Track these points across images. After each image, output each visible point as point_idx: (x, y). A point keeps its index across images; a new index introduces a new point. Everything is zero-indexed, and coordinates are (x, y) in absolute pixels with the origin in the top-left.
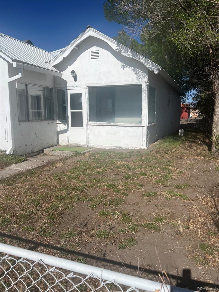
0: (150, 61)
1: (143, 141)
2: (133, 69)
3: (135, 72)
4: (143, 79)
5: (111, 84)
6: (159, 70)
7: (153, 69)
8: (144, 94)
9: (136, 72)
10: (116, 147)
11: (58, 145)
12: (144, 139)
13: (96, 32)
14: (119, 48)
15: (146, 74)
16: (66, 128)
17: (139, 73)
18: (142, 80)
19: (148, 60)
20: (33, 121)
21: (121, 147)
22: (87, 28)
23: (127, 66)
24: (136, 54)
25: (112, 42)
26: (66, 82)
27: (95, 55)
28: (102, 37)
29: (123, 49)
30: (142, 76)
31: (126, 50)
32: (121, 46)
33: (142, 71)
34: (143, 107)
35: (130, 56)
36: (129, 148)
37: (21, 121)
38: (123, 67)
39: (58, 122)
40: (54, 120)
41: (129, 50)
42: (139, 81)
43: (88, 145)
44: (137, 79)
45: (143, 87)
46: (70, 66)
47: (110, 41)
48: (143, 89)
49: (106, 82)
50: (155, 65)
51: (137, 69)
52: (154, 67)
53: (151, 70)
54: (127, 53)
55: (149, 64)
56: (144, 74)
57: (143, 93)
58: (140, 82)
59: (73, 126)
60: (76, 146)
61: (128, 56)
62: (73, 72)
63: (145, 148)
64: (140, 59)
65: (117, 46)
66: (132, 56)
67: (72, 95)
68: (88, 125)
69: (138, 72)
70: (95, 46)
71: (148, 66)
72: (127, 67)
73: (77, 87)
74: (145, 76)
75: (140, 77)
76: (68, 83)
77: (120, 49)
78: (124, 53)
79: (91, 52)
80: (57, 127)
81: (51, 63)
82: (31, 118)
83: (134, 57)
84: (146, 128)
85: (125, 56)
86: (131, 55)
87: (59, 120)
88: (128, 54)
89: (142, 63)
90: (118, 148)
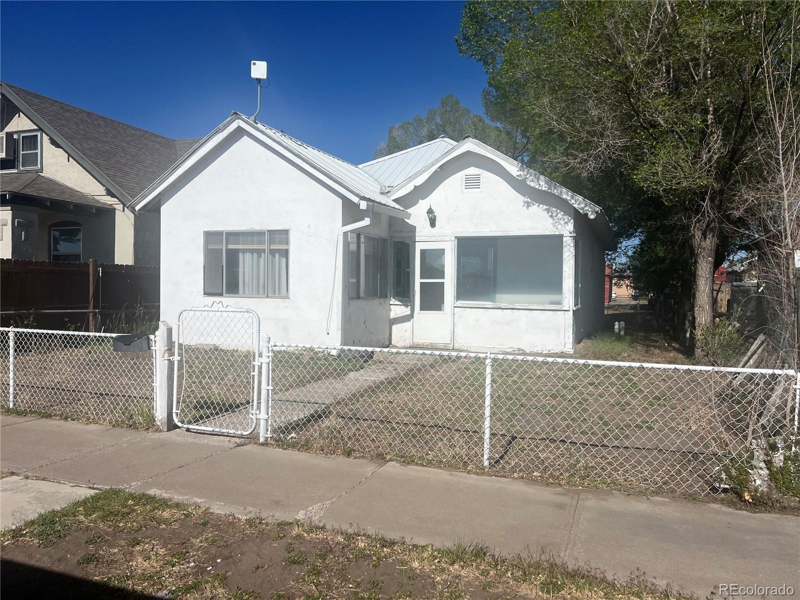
0: (580, 198)
1: (567, 338)
2: (546, 209)
3: (550, 214)
4: (565, 225)
5: (504, 233)
6: (597, 212)
7: (586, 210)
8: (567, 252)
9: (552, 213)
10: (512, 350)
11: (390, 346)
12: (567, 334)
13: (481, 145)
14: (522, 175)
15: (570, 218)
16: (409, 312)
17: (556, 216)
18: (564, 228)
19: (576, 195)
20: (363, 299)
21: (522, 350)
22: (464, 139)
23: (535, 203)
24: (555, 184)
25: (511, 164)
26: (413, 229)
27: (473, 183)
28: (492, 154)
29: (531, 175)
30: (564, 220)
31: (536, 178)
32: (526, 170)
33: (562, 213)
34: (564, 274)
35: (544, 189)
36: (539, 352)
37: (351, 298)
38: (526, 205)
39: (393, 301)
40: (387, 297)
41: (542, 177)
42: (557, 228)
43: (453, 346)
44: (554, 226)
45: (564, 239)
46: (421, 199)
47: (507, 162)
48: (564, 244)
49: (494, 230)
50: (589, 203)
51: (554, 209)
52: (587, 208)
53: (583, 212)
54: (538, 182)
55: (579, 203)
56: (567, 217)
57: (565, 249)
58: (559, 231)
59: (423, 308)
60: (429, 347)
61: (539, 187)
62: (430, 211)
63: (570, 350)
64: (561, 192)
65: (518, 171)
66: (546, 189)
67: (423, 252)
68: (454, 307)
69: (554, 214)
70: (474, 167)
71: (576, 206)
72: (535, 205)
73: (436, 238)
74: (569, 221)
75: (559, 222)
76: (417, 230)
77: (524, 175)
78: (532, 183)
79: (465, 177)
80: (390, 310)
81: (389, 194)
82: (362, 294)
83: (551, 190)
84: (571, 312)
85: (534, 188)
86: (545, 187)
87: (394, 298)
88: (539, 184)
89: (565, 201)
90: (515, 351)
